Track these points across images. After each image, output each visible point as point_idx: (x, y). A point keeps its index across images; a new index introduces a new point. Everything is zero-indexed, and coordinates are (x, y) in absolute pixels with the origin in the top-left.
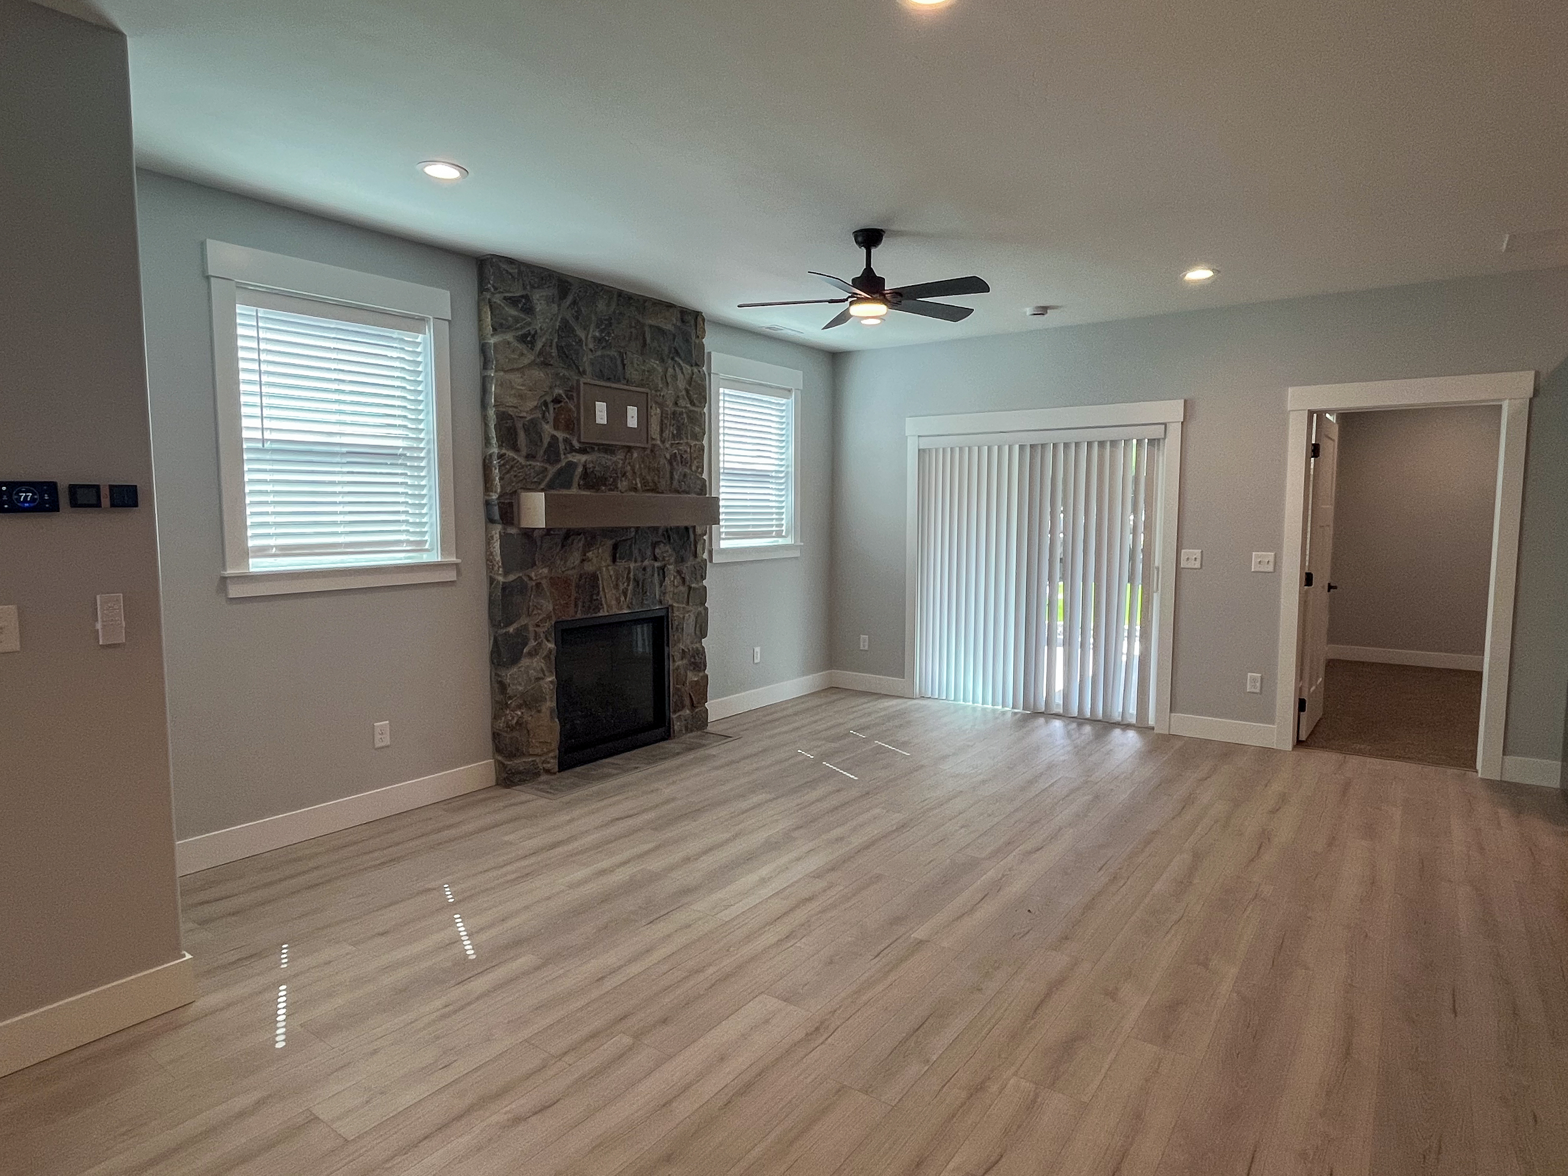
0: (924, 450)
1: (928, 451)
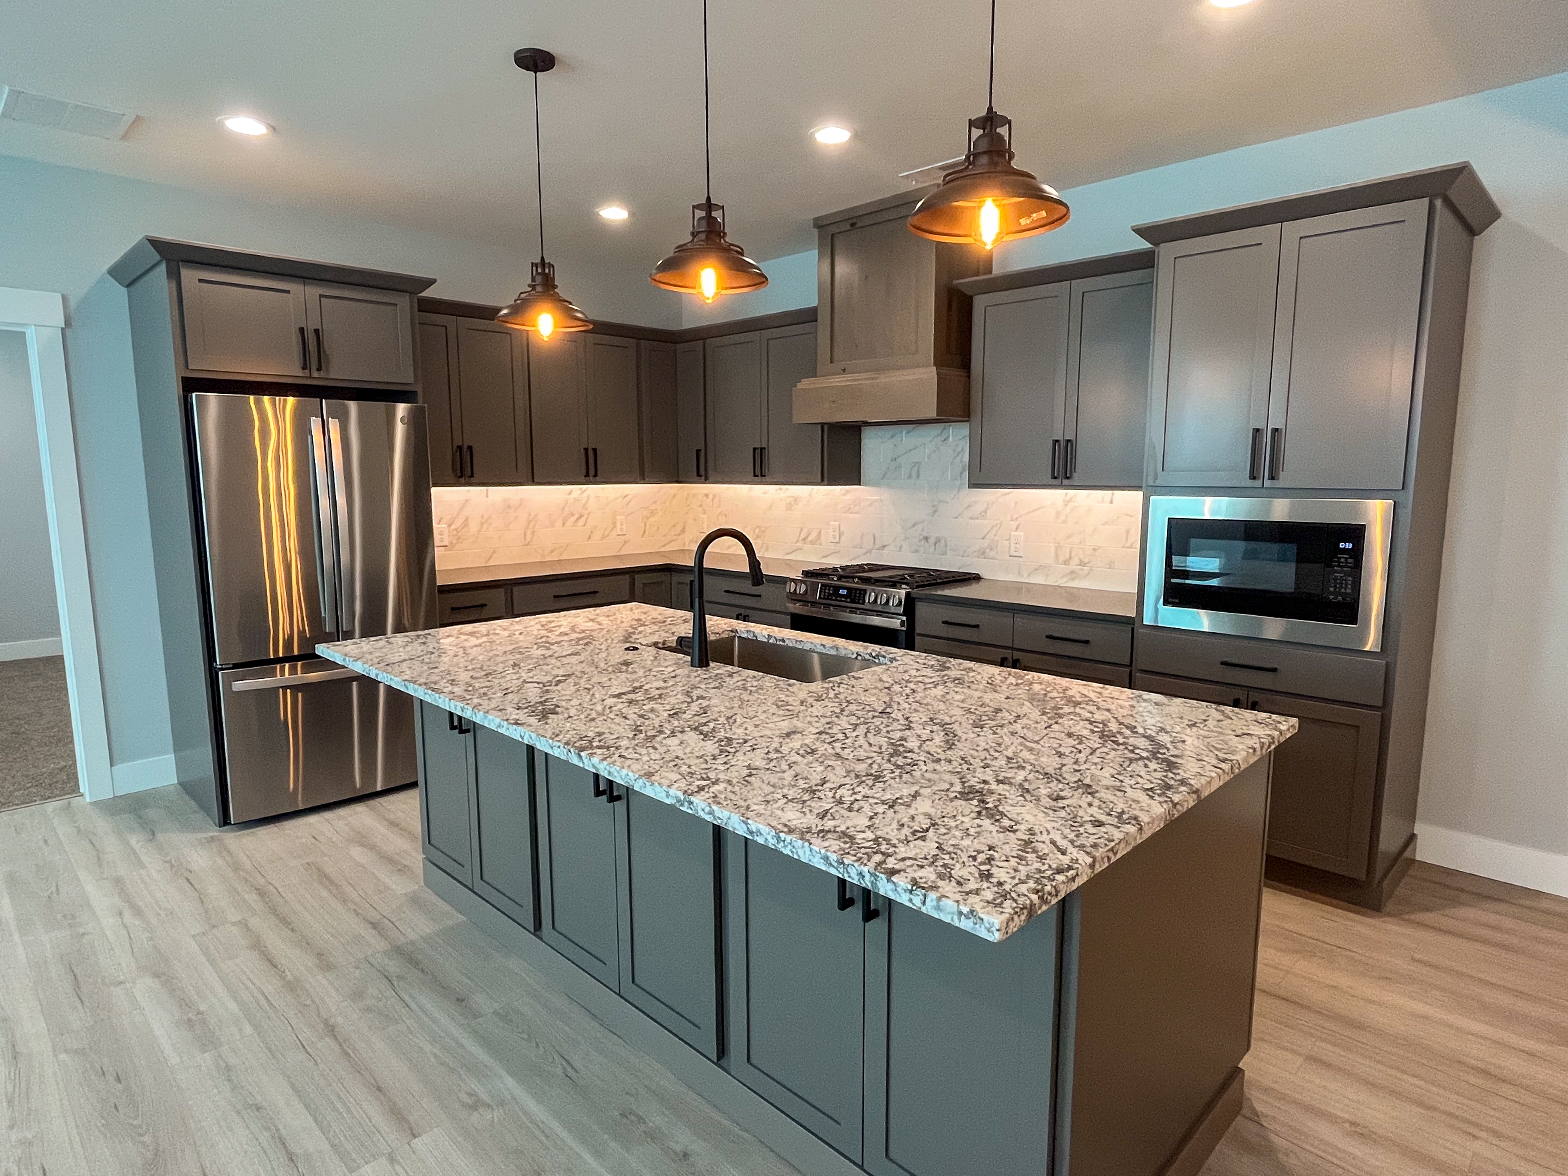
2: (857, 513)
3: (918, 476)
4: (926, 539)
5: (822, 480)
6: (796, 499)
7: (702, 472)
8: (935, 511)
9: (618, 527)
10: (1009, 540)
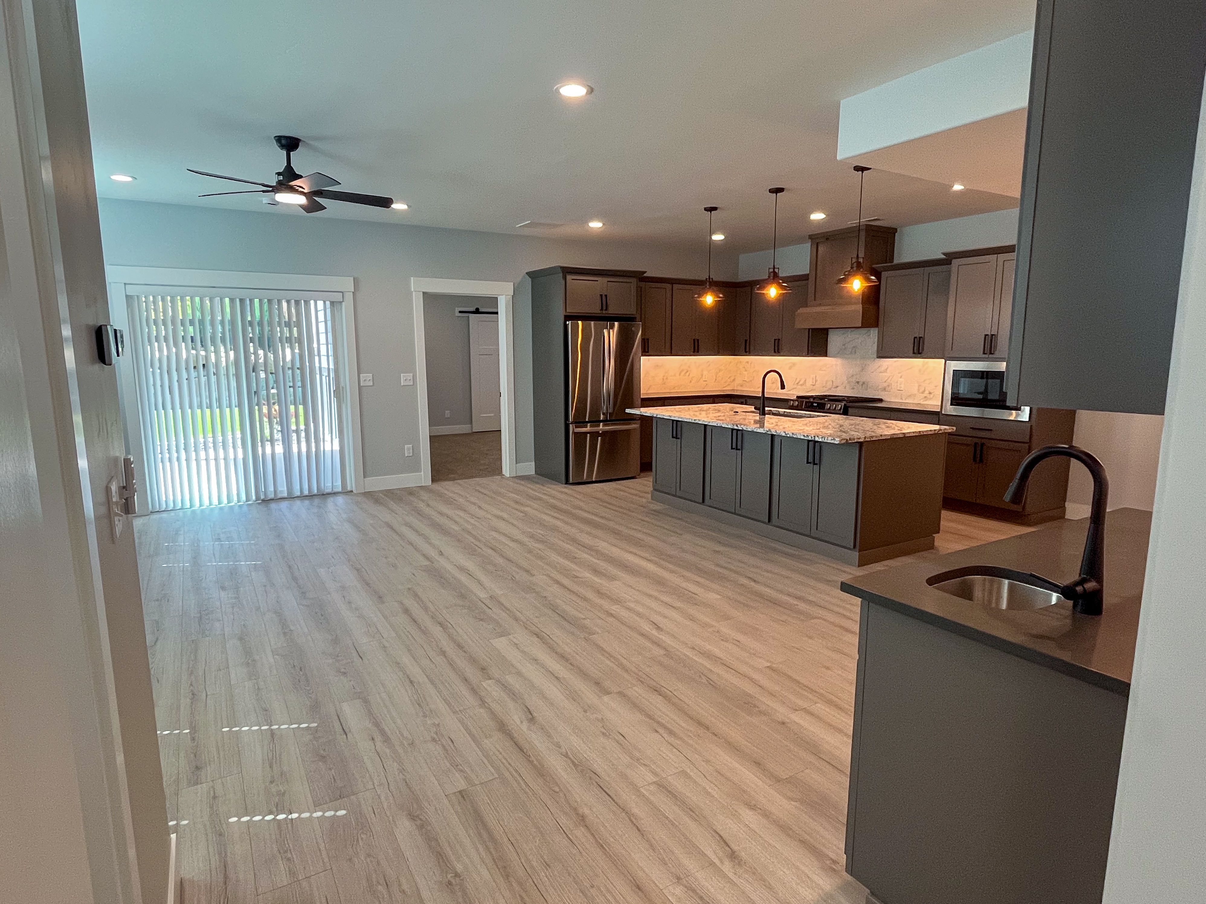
0: (132, 296)
1: (136, 298)
2: (825, 370)
3: (855, 353)
4: (858, 382)
5: (808, 354)
6: (794, 364)
7: (747, 350)
8: (863, 370)
9: (704, 377)
10: (897, 382)
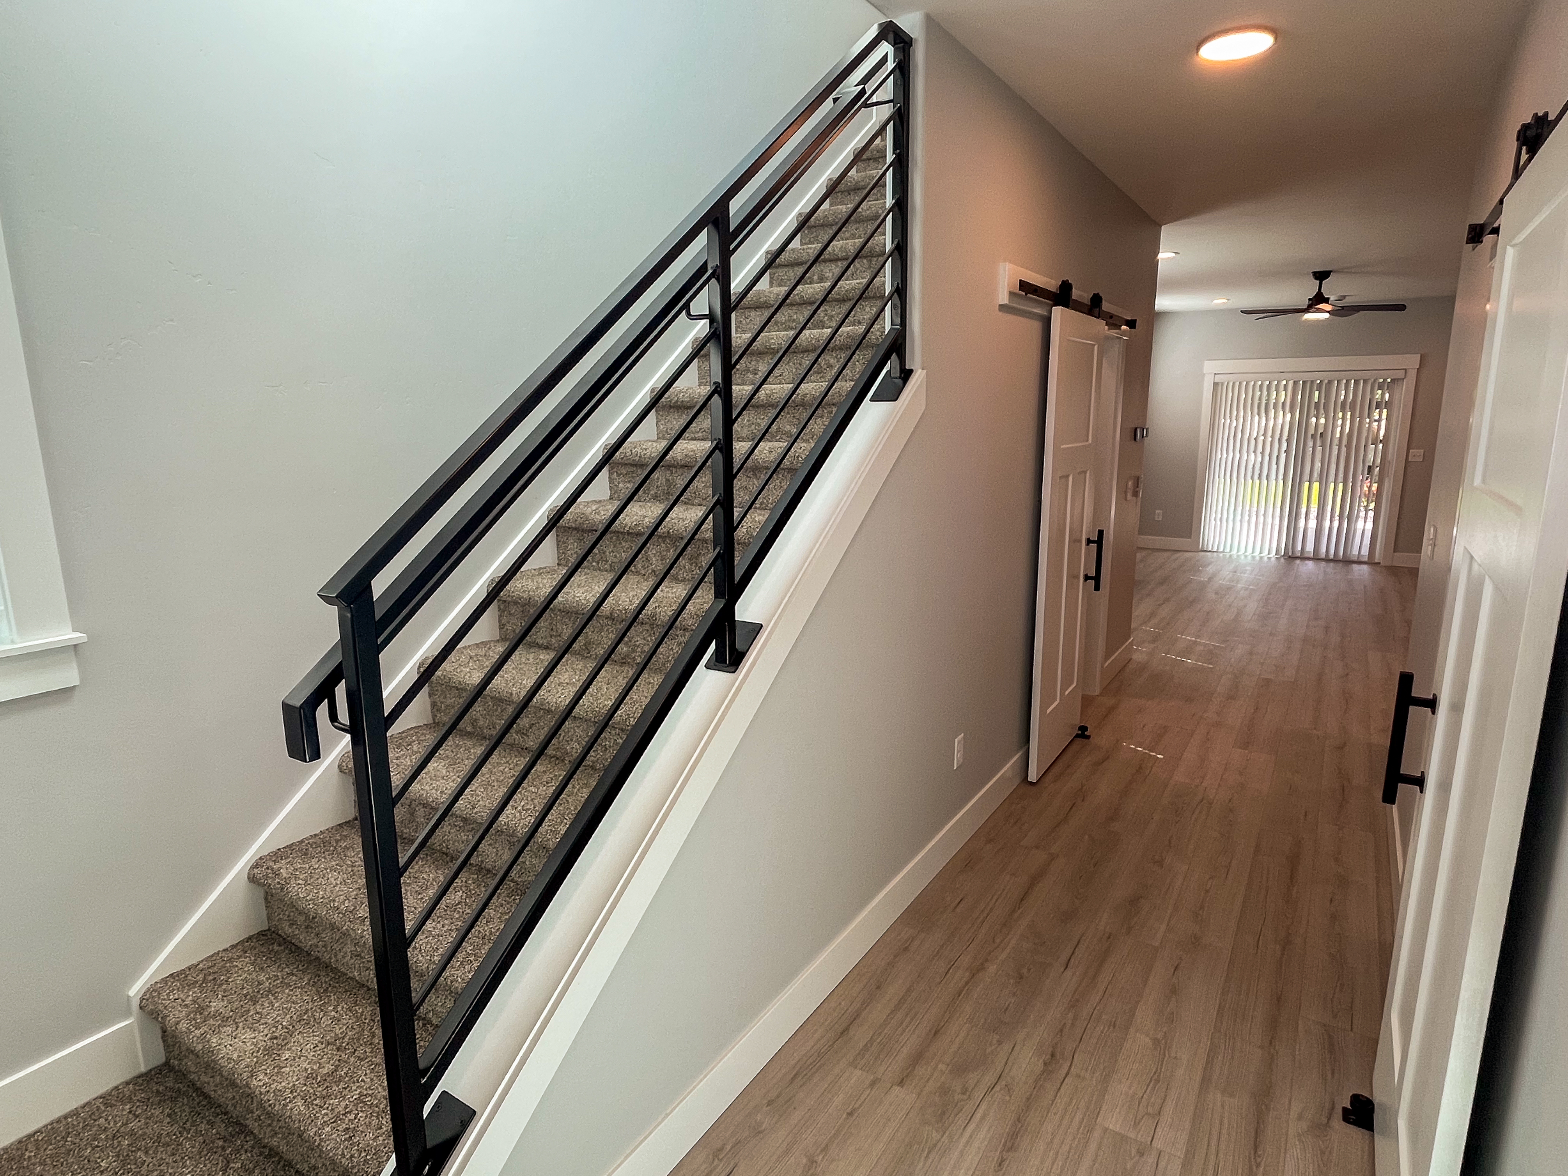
0: (1217, 384)
1: (1220, 384)
